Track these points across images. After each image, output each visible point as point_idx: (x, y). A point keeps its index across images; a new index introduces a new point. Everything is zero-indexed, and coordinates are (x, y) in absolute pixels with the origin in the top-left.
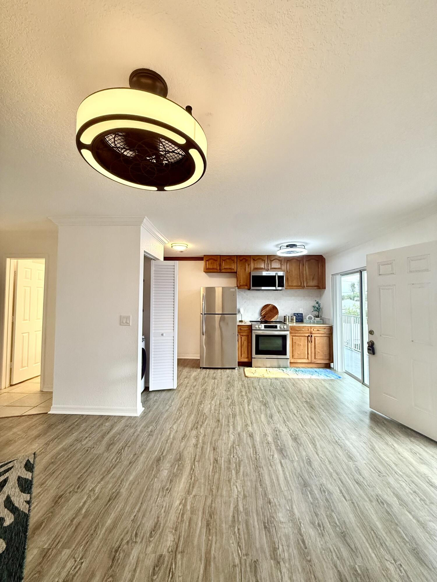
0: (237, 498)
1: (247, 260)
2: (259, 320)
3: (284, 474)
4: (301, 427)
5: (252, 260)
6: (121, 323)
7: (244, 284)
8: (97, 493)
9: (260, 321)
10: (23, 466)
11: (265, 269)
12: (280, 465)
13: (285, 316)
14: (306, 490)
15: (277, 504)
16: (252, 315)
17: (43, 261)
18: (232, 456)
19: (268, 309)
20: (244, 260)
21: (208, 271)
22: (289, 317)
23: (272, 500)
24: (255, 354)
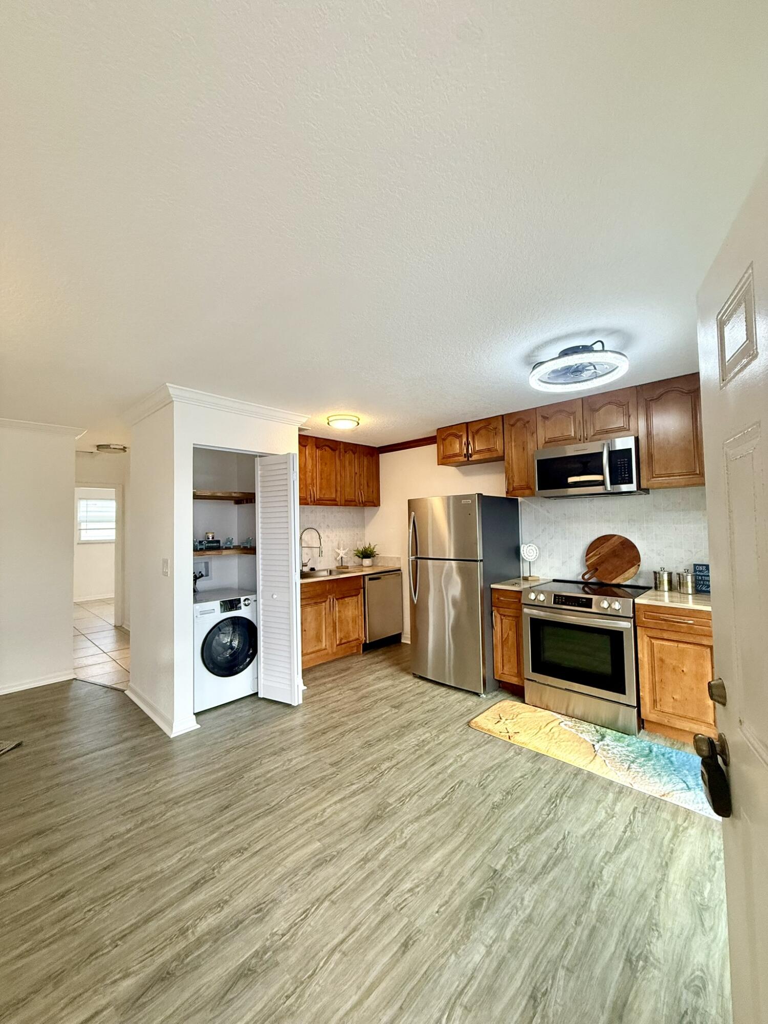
1: (528, 422)
2: (580, 578)
5: (539, 419)
6: (163, 572)
7: (523, 483)
9: (582, 580)
11: (576, 439)
13: (655, 573)
16: (563, 563)
19: (605, 549)
20: (519, 424)
21: (444, 460)
22: (670, 574)
24: (532, 671)
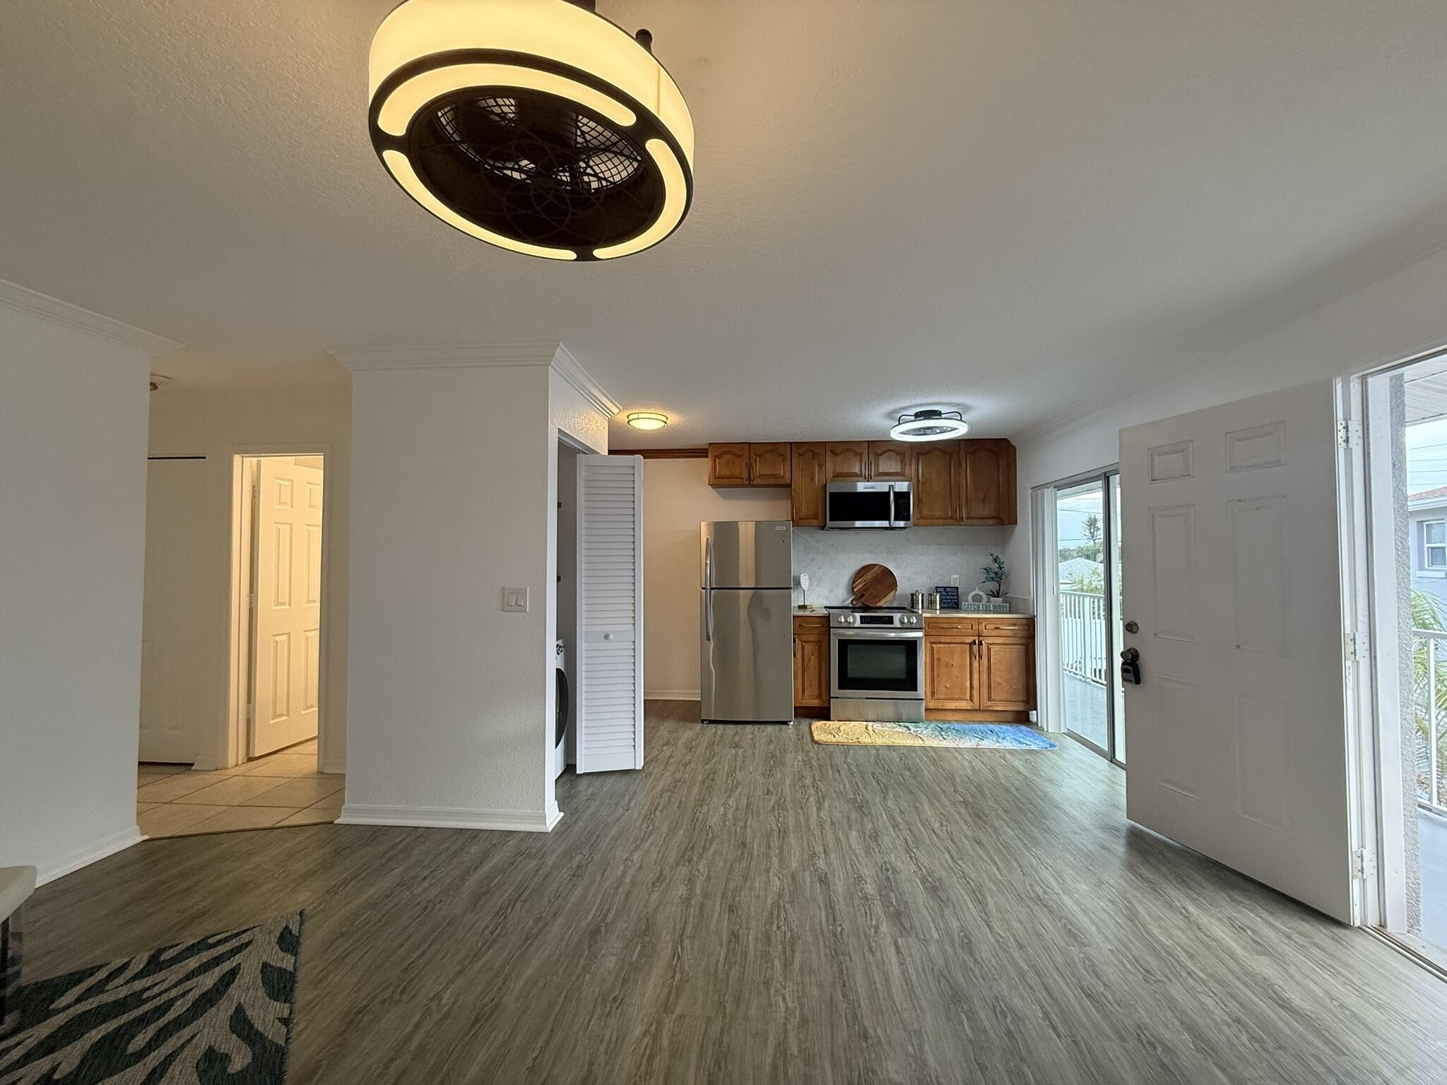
0: (785, 1024)
1: (817, 454)
2: (848, 603)
3: (904, 971)
4: (950, 862)
5: (828, 453)
6: (505, 607)
7: (811, 514)
8: (448, 1003)
9: (851, 606)
10: (274, 940)
11: (861, 476)
12: (893, 949)
13: (912, 595)
14: (957, 1010)
15: (883, 1040)
16: (830, 591)
17: (319, 459)
18: (774, 927)
19: (869, 576)
20: (808, 455)
21: (719, 482)
22: (923, 595)
23: (871, 1031)
24: (839, 689)
